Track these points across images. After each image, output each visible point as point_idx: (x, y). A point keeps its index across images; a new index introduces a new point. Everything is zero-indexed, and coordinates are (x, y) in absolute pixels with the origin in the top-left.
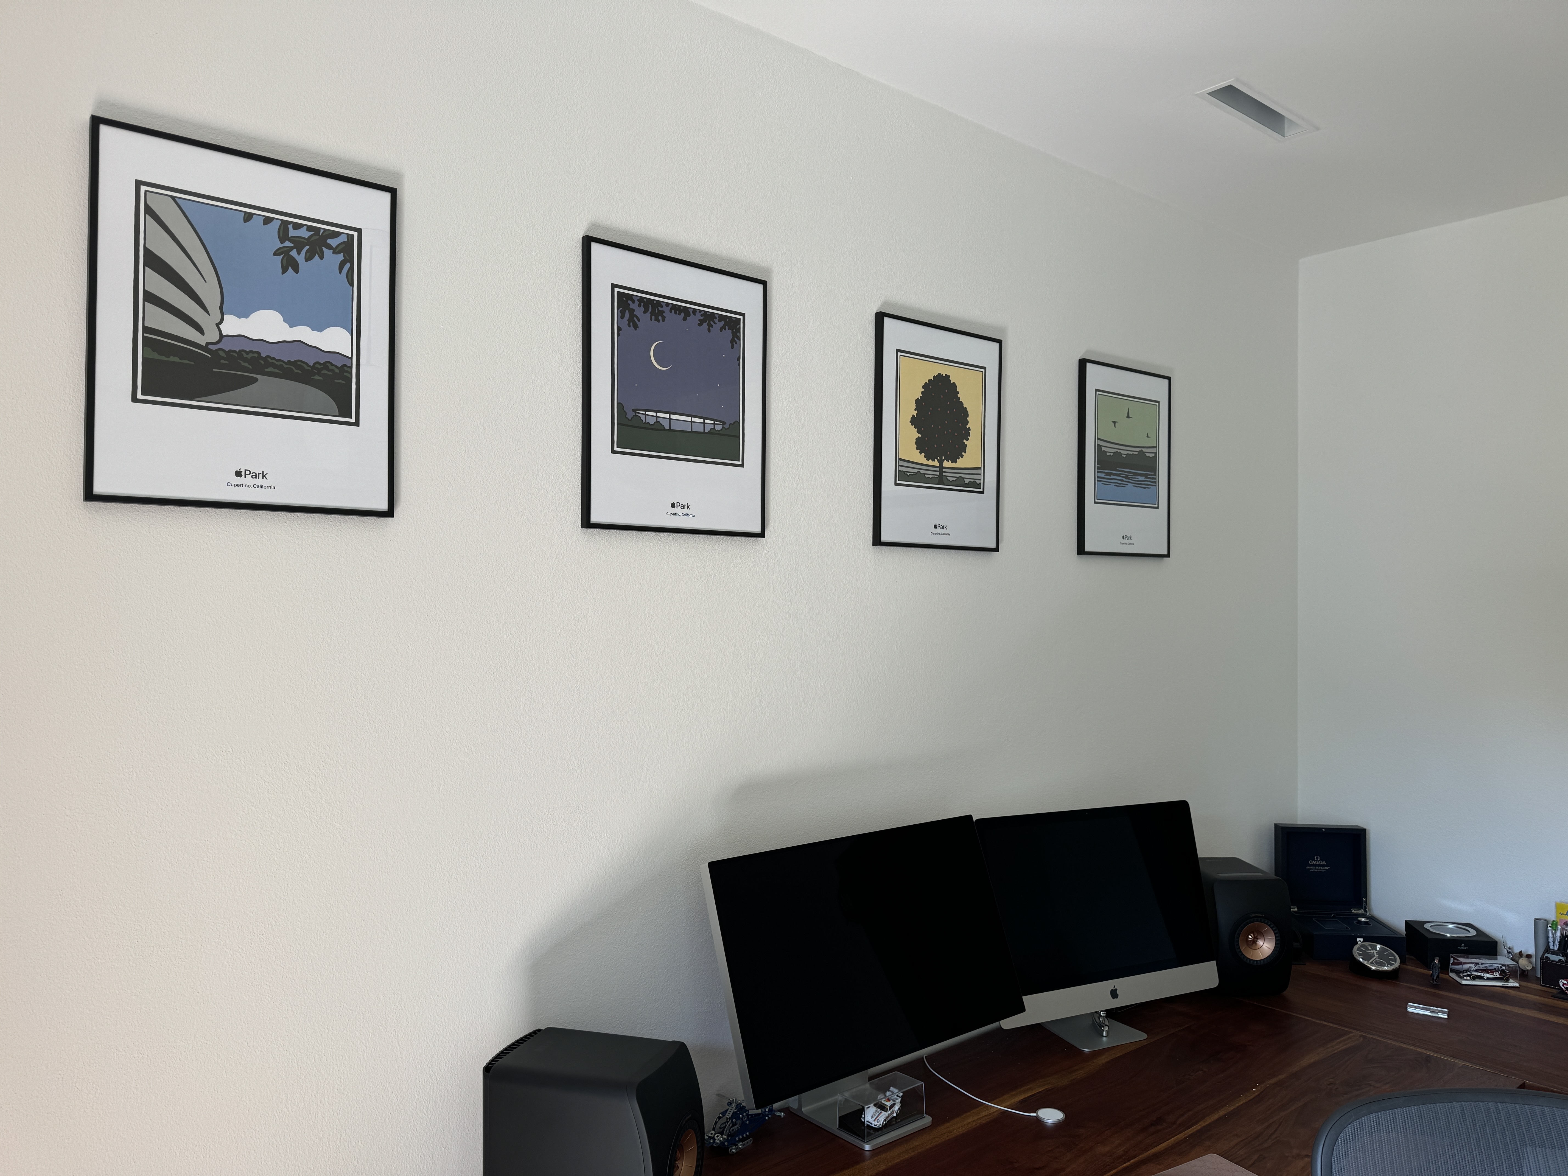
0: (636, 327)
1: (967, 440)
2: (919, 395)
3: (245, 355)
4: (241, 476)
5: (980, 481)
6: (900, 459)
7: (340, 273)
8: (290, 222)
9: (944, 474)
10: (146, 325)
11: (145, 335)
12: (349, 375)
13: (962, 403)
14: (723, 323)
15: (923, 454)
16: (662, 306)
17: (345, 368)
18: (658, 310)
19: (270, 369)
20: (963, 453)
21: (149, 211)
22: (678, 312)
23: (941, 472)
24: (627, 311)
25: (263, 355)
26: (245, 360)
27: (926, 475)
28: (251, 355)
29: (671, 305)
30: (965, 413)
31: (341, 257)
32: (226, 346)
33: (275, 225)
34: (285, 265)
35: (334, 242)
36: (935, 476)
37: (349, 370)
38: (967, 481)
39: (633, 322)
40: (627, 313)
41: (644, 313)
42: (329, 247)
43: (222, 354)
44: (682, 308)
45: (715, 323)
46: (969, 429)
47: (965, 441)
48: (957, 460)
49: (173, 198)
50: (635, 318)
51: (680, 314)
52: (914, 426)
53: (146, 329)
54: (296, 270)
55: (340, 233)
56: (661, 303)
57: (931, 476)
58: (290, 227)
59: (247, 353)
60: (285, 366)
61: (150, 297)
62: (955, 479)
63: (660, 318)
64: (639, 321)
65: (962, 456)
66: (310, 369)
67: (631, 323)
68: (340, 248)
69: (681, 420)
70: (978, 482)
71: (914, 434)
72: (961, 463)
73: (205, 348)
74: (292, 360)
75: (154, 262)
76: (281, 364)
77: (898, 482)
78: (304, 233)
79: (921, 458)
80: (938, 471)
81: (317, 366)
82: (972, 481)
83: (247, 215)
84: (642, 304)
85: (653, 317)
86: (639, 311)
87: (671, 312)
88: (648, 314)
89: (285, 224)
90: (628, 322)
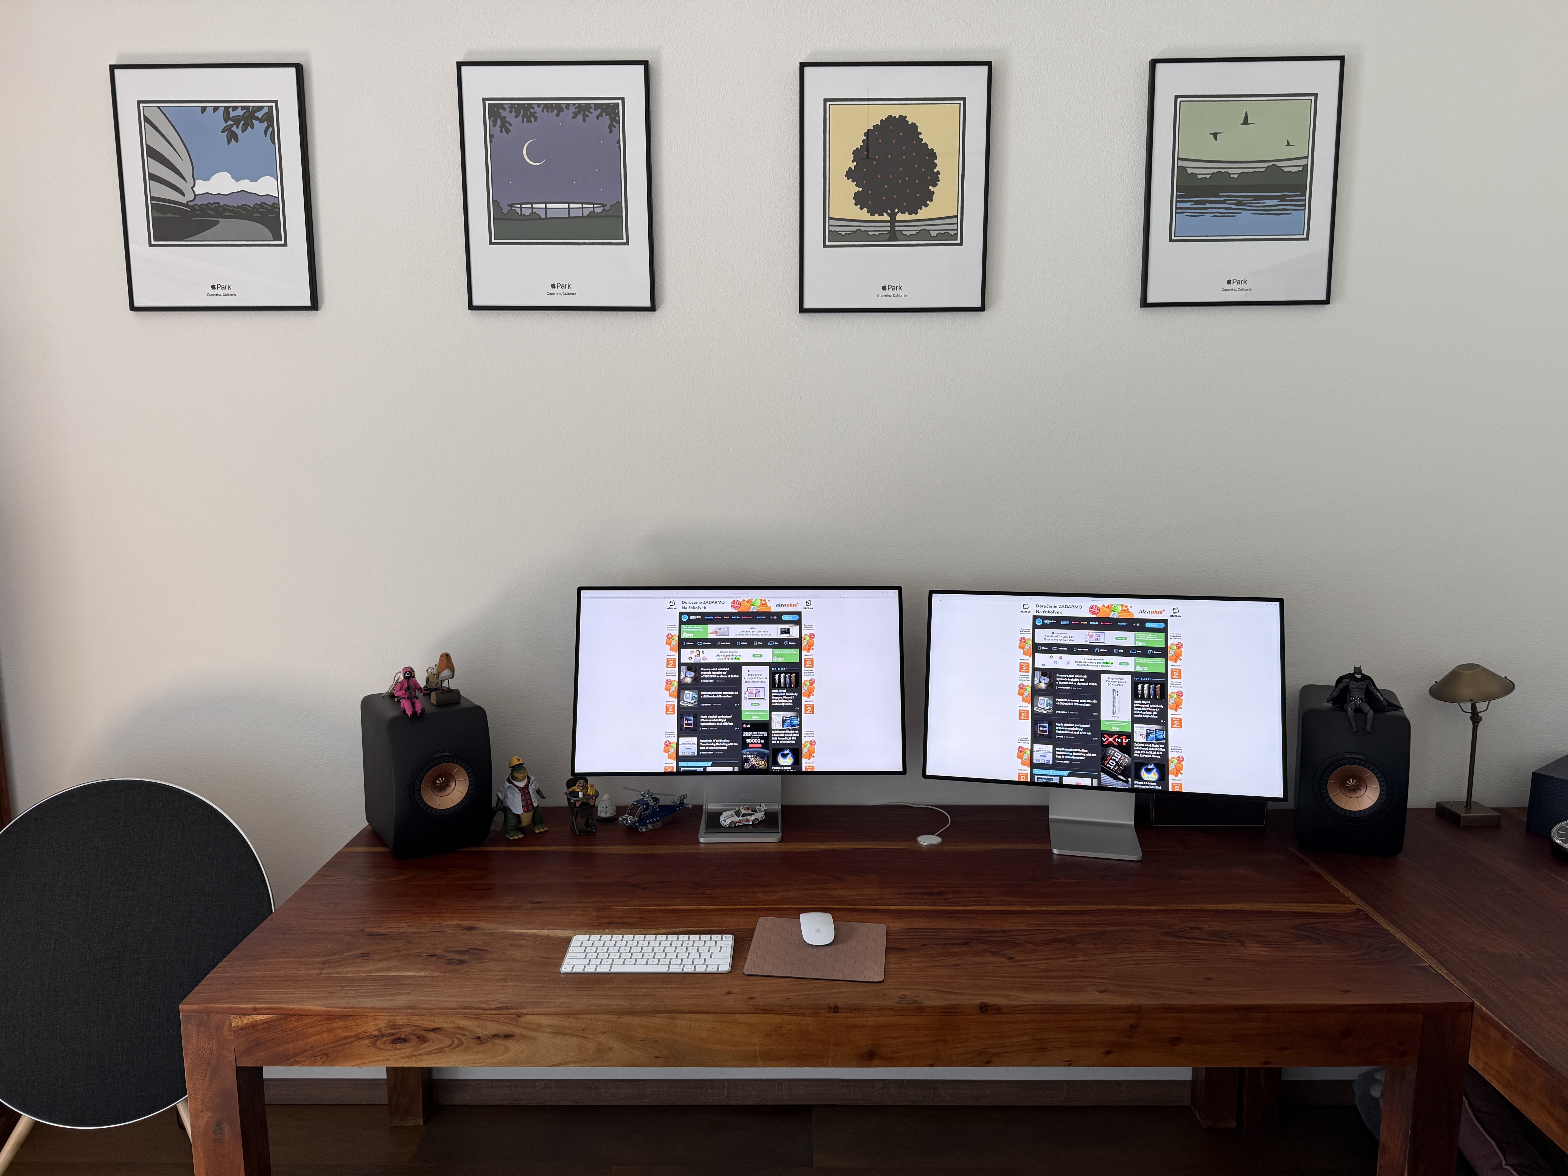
0: (508, 131)
1: (935, 185)
2: (859, 144)
3: (210, 206)
4: (215, 288)
5: (955, 232)
6: (830, 218)
7: (266, 136)
8: (230, 107)
9: (897, 229)
10: (152, 195)
11: (152, 202)
12: (278, 210)
13: (926, 145)
14: (599, 110)
15: (866, 210)
16: (533, 108)
17: (275, 205)
18: (530, 111)
19: (227, 214)
20: (928, 202)
21: (147, 120)
22: (550, 110)
23: (893, 226)
24: (499, 119)
25: (222, 205)
26: (211, 209)
27: (869, 233)
28: (214, 205)
29: (543, 105)
30: (933, 155)
31: (265, 124)
32: (198, 202)
33: (221, 110)
34: (229, 138)
35: (259, 115)
36: (884, 232)
37: (278, 206)
38: (934, 233)
39: (505, 127)
40: (499, 122)
41: (515, 117)
42: (257, 118)
43: (197, 207)
44: (554, 105)
45: (591, 113)
46: (938, 173)
47: (930, 187)
48: (919, 210)
49: (159, 107)
50: (507, 125)
51: (552, 111)
52: (851, 180)
53: (152, 198)
54: (237, 140)
55: (263, 107)
56: (533, 105)
57: (877, 233)
58: (230, 110)
59: (212, 204)
60: (236, 210)
61: (153, 177)
62: (914, 233)
63: (532, 119)
64: (511, 125)
65: (927, 205)
66: (252, 209)
67: (503, 129)
68: (264, 118)
69: (558, 209)
70: (952, 233)
71: (853, 188)
72: (923, 213)
73: (186, 205)
74: (240, 205)
75: (152, 153)
76: (233, 209)
77: (828, 243)
78: (239, 112)
79: (864, 214)
80: (888, 226)
81: (256, 206)
82: (943, 232)
83: (203, 108)
84: (513, 110)
85: (525, 120)
86: (510, 117)
87: (543, 111)
88: (520, 118)
89: (227, 108)
90: (500, 129)
